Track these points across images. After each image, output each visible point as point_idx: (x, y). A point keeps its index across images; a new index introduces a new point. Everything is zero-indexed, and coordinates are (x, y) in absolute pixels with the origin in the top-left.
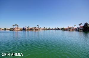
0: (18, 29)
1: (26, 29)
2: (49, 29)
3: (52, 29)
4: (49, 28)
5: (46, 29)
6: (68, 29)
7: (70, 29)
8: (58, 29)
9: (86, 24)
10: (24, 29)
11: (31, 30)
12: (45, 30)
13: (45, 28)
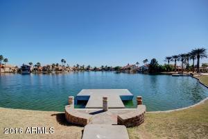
0: (7, 70)
1: (31, 69)
2: (88, 69)
3: (95, 70)
4: (89, 66)
5: (82, 69)
6: (126, 69)
7: (129, 69)
8: (108, 69)
9: (154, 61)
10: (24, 70)
11: (46, 70)
12: (78, 70)
13: (78, 66)
